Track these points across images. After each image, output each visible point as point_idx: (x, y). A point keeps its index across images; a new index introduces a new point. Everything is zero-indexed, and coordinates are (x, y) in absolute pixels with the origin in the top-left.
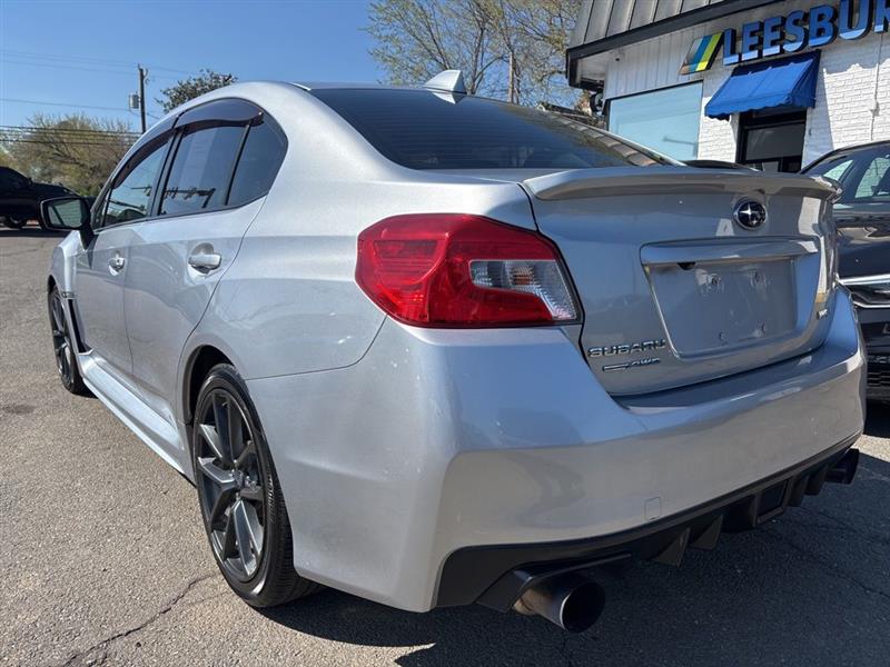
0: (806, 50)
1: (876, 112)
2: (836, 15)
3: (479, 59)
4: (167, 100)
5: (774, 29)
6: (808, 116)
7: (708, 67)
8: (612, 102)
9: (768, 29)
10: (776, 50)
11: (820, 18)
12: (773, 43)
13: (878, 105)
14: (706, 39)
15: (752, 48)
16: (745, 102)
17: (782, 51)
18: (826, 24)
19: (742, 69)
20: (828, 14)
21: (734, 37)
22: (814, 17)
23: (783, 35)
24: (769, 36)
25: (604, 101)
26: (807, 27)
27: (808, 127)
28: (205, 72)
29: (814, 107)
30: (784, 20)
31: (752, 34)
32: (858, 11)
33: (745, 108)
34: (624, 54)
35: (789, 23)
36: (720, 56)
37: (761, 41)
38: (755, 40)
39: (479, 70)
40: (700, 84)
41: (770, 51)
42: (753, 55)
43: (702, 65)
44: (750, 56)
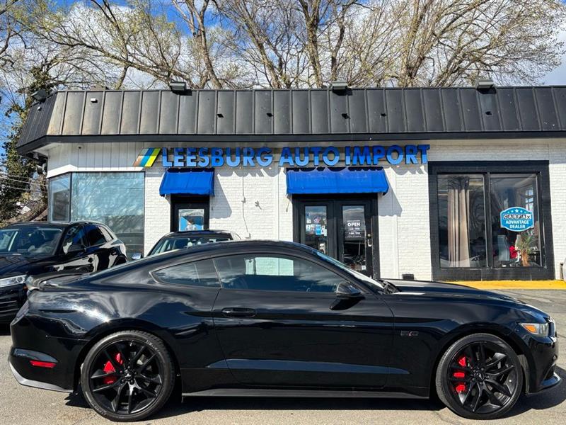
1: (244, 202)
2: (225, 153)
5: (192, 154)
6: (211, 200)
7: (152, 165)
8: (74, 175)
9: (188, 152)
10: (194, 164)
11: (217, 153)
12: (192, 161)
13: (245, 199)
14: (151, 149)
15: (180, 161)
16: (185, 189)
17: (197, 165)
18: (219, 156)
19: (174, 170)
22: (213, 152)
23: (196, 158)
24: (189, 156)
26: (210, 156)
27: (211, 206)
29: (214, 196)
30: (198, 150)
31: (180, 153)
32: (234, 153)
35: (200, 152)
36: (160, 160)
37: (185, 158)
38: (182, 158)
40: (143, 174)
41: (190, 164)
42: (181, 164)
43: (149, 164)
44: (178, 165)
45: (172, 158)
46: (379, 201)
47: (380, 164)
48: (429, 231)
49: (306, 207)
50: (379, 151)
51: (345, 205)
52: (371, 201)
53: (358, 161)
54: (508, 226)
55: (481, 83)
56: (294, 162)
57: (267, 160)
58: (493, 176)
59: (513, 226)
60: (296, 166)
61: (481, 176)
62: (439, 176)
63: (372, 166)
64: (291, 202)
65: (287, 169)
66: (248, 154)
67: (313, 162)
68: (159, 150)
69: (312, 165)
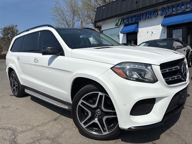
0: (136, 22)
1: (148, 32)
2: (140, 16)
3: (74, 20)
4: (1, 31)
5: (130, 18)
7: (120, 24)
8: (103, 31)
9: (129, 18)
11: (138, 16)
12: (131, 21)
14: (119, 20)
15: (127, 21)
16: (127, 31)
17: (132, 22)
18: (139, 17)
19: (126, 25)
20: (139, 16)
21: (124, 19)
22: (137, 16)
23: (132, 19)
24: (130, 19)
25: (101, 31)
26: (136, 18)
27: (138, 35)
28: (10, 24)
29: (138, 32)
31: (127, 19)
32: (144, 15)
33: (127, 32)
34: (104, 22)
35: (133, 17)
36: (122, 22)
37: (128, 20)
38: (127, 20)
39: (74, 22)
40: (119, 28)
41: (130, 22)
43: (119, 24)
44: (127, 23)
45: (125, 21)
49: (173, 31)
57: (155, 14)
60: (168, 14)
64: (166, 29)
65: (165, 16)
66: (149, 14)
67: (174, 11)
68: (121, 19)
69: (174, 13)
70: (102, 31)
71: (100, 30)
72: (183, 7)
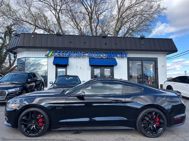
2: (72, 53)
5: (62, 53)
10: (63, 56)
11: (70, 53)
13: (77, 66)
14: (50, 52)
15: (59, 55)
20: (71, 52)
22: (69, 53)
27: (67, 68)
29: (68, 65)
30: (64, 52)
31: (59, 53)
32: (75, 53)
34: (29, 49)
38: (59, 54)
40: (47, 58)
41: (62, 56)
42: (59, 56)
43: (49, 55)
44: (58, 56)
45: (56, 54)
46: (114, 67)
47: (115, 57)
48: (127, 76)
49: (94, 69)
50: (115, 54)
51: (105, 68)
52: (112, 67)
53: (109, 56)
54: (147, 74)
55: (142, 37)
56: (92, 56)
57: (84, 55)
58: (144, 61)
59: (148, 75)
61: (141, 61)
62: (130, 61)
63: (113, 58)
64: (90, 67)
65: (89, 58)
66: (79, 53)
67: (97, 56)
68: (53, 51)
69: (96, 57)
70: (25, 57)
71: (16, 55)
72: (102, 55)
